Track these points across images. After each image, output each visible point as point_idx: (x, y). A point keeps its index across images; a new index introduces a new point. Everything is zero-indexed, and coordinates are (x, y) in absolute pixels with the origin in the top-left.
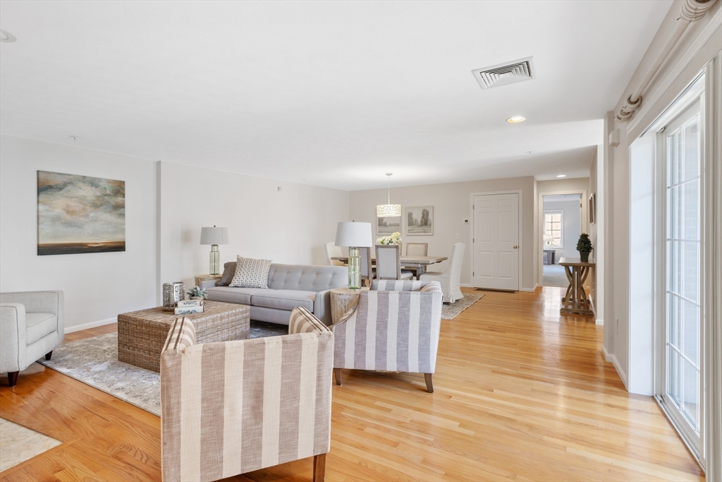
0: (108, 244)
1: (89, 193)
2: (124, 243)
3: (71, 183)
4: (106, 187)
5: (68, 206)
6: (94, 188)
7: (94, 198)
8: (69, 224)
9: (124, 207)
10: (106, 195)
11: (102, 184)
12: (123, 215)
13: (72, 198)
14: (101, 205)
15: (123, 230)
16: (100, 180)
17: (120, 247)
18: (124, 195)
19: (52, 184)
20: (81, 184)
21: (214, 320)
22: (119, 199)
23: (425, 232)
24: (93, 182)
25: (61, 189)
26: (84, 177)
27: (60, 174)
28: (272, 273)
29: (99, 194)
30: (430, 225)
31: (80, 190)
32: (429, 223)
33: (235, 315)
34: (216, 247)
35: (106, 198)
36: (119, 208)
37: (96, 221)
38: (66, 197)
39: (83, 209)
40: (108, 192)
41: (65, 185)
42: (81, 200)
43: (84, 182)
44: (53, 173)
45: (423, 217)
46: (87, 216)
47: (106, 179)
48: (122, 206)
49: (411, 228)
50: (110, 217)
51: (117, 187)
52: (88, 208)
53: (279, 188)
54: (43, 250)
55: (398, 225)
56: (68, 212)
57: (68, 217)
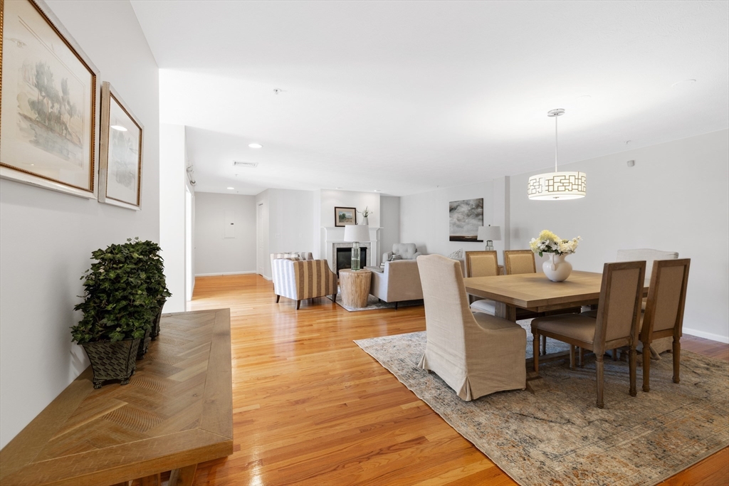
0: (473, 237)
1: (465, 209)
3: (459, 205)
4: (473, 204)
5: (458, 217)
6: (468, 206)
7: (467, 212)
8: (458, 226)
11: (471, 203)
12: (482, 219)
13: (460, 212)
14: (471, 215)
15: (478, 230)
16: (470, 200)
18: (483, 207)
19: (453, 207)
20: (462, 205)
22: (481, 210)
24: (467, 203)
25: (456, 209)
26: (464, 201)
27: (456, 202)
29: (470, 209)
31: (462, 208)
34: (490, 243)
35: (473, 210)
36: (481, 215)
37: (469, 224)
38: (457, 213)
39: (463, 218)
40: (474, 207)
41: (457, 207)
42: (463, 213)
43: (464, 204)
44: (453, 202)
46: (464, 222)
47: (473, 200)
50: (474, 221)
51: (478, 203)
52: (466, 217)
54: (452, 239)
56: (458, 220)
57: (458, 222)
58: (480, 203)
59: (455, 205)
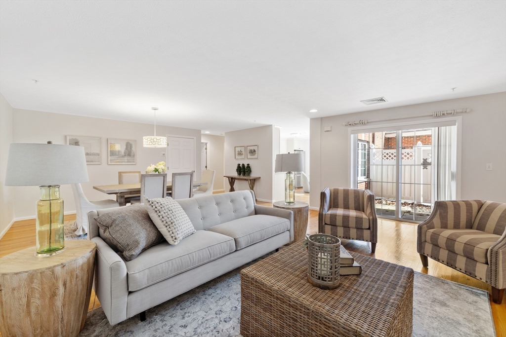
23: (127, 162)
30: (134, 156)
32: (132, 154)
45: (127, 149)
49: (113, 158)
55: (98, 155)
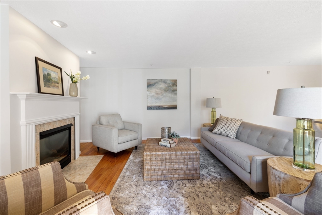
0: (170, 106)
1: (163, 86)
2: (177, 106)
3: (157, 83)
4: (170, 83)
5: (156, 92)
6: (165, 84)
7: (165, 88)
8: (157, 98)
9: (177, 91)
10: (170, 86)
11: (168, 82)
12: (176, 94)
13: (157, 88)
14: (168, 90)
15: (176, 101)
16: (167, 80)
17: (175, 108)
18: (177, 85)
19: (151, 84)
20: (160, 83)
21: (170, 155)
22: (175, 87)
24: (164, 82)
25: (154, 85)
26: (162, 80)
27: (153, 80)
28: (241, 128)
29: (167, 86)
31: (160, 85)
33: (187, 155)
34: (214, 109)
35: (170, 87)
36: (174, 91)
37: (166, 97)
38: (155, 88)
39: (161, 92)
40: (170, 85)
41: (155, 83)
42: (160, 89)
43: (161, 82)
44: (151, 80)
46: (162, 95)
47: (169, 80)
48: (176, 90)
50: (170, 95)
51: (174, 82)
52: (163, 92)
53: (268, 72)
54: (149, 108)
56: (156, 94)
57: (156, 96)
58: (174, 83)
59: (153, 82)
